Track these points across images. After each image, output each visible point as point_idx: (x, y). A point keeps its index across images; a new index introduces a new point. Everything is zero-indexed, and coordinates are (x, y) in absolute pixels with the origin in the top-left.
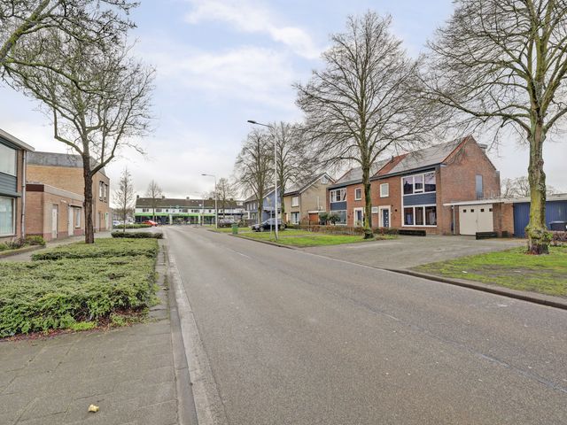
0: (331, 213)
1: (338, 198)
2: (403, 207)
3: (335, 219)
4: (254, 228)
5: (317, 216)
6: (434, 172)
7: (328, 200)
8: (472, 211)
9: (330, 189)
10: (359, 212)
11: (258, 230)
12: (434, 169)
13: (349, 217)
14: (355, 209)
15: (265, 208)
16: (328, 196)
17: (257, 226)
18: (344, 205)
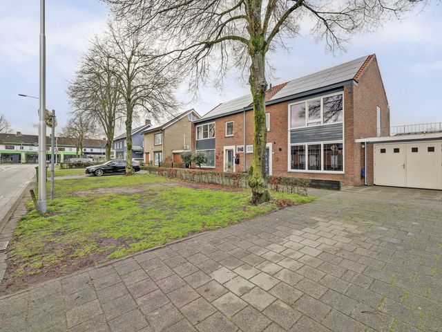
0: (196, 152)
1: (205, 135)
2: (290, 145)
3: (200, 160)
4: (88, 172)
5: (179, 156)
6: (342, 93)
7: (193, 137)
8: (397, 150)
9: (196, 124)
10: (230, 152)
11: (94, 174)
12: (342, 88)
13: (217, 158)
14: (225, 148)
15: (134, 148)
16: (193, 132)
17: (92, 168)
18: (211, 143)
